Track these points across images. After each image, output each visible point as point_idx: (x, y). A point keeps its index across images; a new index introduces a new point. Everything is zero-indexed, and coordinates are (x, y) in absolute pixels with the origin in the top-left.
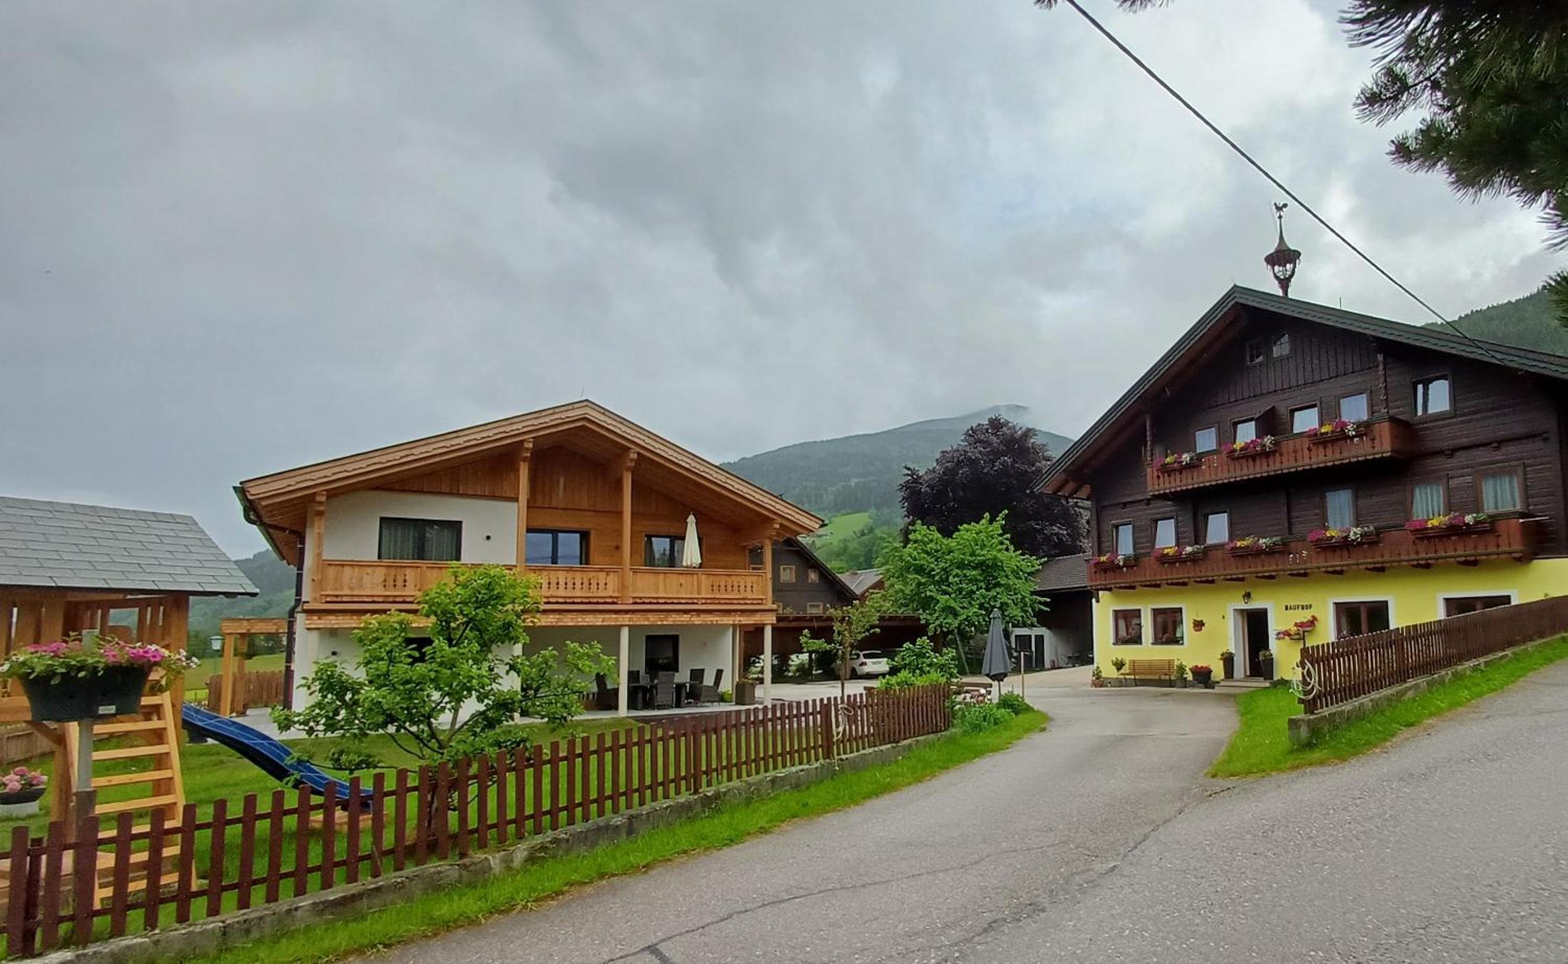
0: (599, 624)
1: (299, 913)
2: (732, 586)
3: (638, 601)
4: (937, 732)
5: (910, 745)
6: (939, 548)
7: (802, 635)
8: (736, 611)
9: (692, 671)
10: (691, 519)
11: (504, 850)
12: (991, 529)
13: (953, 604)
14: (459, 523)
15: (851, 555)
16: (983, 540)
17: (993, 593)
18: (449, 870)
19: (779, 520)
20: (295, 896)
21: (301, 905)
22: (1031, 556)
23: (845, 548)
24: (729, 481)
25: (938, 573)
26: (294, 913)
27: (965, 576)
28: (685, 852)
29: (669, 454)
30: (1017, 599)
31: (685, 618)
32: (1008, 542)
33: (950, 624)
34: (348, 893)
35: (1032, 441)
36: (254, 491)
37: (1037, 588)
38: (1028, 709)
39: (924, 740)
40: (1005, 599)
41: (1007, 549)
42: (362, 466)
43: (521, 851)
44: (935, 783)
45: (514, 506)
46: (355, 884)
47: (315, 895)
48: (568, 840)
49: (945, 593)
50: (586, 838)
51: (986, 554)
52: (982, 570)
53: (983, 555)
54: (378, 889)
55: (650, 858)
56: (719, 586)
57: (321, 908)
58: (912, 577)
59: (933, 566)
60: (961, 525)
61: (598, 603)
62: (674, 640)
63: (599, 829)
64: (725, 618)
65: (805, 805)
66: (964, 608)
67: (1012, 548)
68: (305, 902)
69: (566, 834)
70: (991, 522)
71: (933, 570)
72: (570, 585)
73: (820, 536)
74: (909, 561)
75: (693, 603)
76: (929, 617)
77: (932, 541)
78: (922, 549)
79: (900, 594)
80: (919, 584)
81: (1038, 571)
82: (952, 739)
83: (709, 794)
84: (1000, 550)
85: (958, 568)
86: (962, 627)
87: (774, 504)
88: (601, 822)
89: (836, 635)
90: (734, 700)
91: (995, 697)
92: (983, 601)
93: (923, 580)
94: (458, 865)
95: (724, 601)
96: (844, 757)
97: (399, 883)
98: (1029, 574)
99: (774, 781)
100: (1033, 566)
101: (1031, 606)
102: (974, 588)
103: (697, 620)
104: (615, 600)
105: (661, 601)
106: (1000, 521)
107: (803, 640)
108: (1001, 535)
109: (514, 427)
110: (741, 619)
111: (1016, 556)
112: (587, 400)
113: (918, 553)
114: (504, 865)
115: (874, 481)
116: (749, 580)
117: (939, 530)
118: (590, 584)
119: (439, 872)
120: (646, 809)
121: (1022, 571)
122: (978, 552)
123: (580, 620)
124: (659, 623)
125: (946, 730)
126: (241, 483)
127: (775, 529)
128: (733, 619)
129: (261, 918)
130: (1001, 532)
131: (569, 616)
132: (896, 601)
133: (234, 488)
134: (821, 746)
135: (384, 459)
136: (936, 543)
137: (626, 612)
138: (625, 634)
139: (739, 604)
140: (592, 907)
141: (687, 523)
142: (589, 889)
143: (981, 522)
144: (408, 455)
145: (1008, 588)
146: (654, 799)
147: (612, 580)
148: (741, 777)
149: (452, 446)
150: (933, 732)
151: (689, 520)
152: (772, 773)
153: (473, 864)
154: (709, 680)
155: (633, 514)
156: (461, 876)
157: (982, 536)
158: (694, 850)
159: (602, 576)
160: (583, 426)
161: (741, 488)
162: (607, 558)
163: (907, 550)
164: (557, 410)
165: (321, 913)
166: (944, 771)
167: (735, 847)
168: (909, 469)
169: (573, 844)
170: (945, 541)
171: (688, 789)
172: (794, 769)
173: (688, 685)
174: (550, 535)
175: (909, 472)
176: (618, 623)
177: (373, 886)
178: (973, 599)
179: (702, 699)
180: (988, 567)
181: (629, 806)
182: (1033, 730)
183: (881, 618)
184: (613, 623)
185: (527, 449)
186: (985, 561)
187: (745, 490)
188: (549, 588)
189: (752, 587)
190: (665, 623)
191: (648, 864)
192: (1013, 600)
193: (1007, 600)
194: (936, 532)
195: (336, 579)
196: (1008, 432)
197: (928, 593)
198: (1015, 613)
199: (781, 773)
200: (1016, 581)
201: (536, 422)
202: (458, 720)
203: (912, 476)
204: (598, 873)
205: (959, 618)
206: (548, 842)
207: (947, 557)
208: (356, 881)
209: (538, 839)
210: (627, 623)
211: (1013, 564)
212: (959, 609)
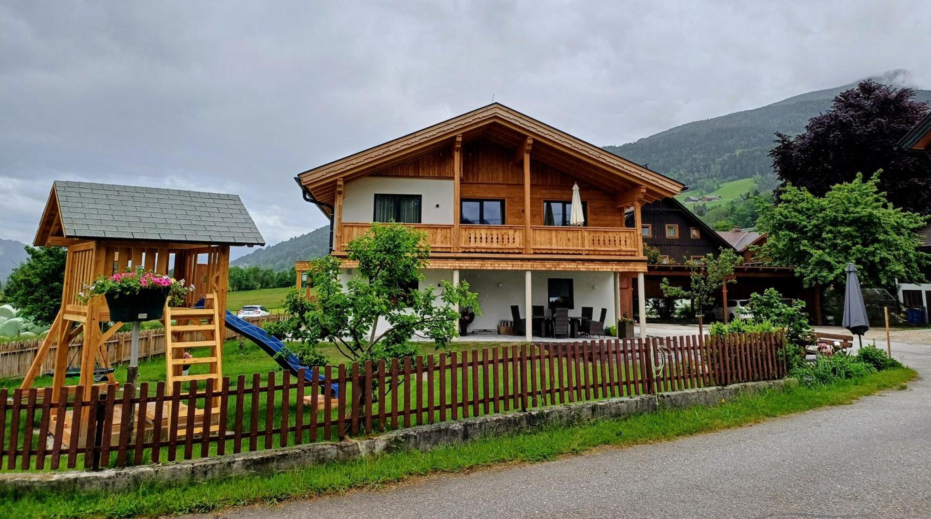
0: (510, 268)
1: (235, 466)
2: (610, 241)
3: (537, 251)
4: (769, 379)
5: (737, 390)
6: (810, 206)
7: (662, 282)
8: (613, 261)
9: (583, 308)
10: (576, 188)
11: (369, 439)
12: (864, 187)
13: (828, 259)
14: (421, 196)
15: (738, 215)
16: (856, 198)
17: (871, 248)
18: (330, 448)
19: (645, 185)
20: (234, 453)
21: (236, 459)
22: (914, 212)
23: (733, 209)
24: (602, 156)
25: (810, 230)
26: (232, 465)
27: (839, 232)
28: (504, 461)
29: (556, 138)
30: (899, 254)
31: (572, 266)
32: (885, 199)
33: (825, 277)
34: (265, 456)
35: (910, 100)
36: (306, 180)
37: (923, 244)
38: (894, 365)
39: (753, 387)
40: (884, 254)
41: (885, 206)
42: (362, 160)
43: (381, 441)
44: (756, 429)
45: (451, 182)
46: (270, 450)
47: (246, 454)
48: (415, 437)
49: (818, 247)
50: (430, 437)
51: (863, 211)
52: (858, 226)
53: (857, 212)
54: (284, 456)
55: (473, 462)
56: (599, 240)
57: (249, 464)
58: (783, 233)
59: (805, 223)
60: (833, 185)
61: (509, 253)
62: (570, 283)
63: (439, 431)
64: (604, 267)
65: (619, 434)
66: (839, 262)
67: (890, 205)
68: (239, 458)
69: (415, 431)
70: (865, 180)
71: (806, 227)
72: (489, 240)
73: (709, 200)
74: (780, 220)
75: (579, 254)
76: (803, 271)
77: (803, 200)
78: (793, 208)
79: (774, 250)
80: (792, 240)
81: (924, 227)
82: (787, 389)
83: (533, 413)
84: (876, 208)
85: (831, 225)
86: (839, 281)
87: (640, 173)
88: (443, 425)
89: (693, 284)
90: (617, 335)
91: (854, 351)
92: (860, 256)
93: (795, 236)
94: (337, 446)
95: (603, 253)
96: (665, 394)
97: (297, 453)
98: (913, 230)
99: (594, 409)
100: (916, 222)
101: (916, 261)
102: (850, 243)
103: (582, 267)
104: (521, 251)
105: (554, 252)
106: (875, 178)
107: (663, 286)
108: (876, 193)
109: (450, 127)
110: (618, 267)
111: (896, 213)
112: (496, 103)
113: (789, 212)
114: (368, 450)
115: (757, 150)
116: (623, 235)
117: (811, 191)
118: (503, 239)
119: (324, 449)
120: (480, 419)
121: (904, 228)
122: (851, 209)
123: (496, 265)
124: (553, 269)
125: (779, 378)
126: (298, 175)
127: (643, 193)
128: (611, 267)
129: (213, 465)
130: (876, 189)
131: (489, 262)
132: (771, 255)
133: (295, 178)
134: (641, 382)
135: (373, 155)
136: (808, 202)
137: (529, 260)
138: (529, 276)
139: (616, 255)
140: (416, 496)
141: (573, 190)
142: (422, 480)
143: (854, 182)
144: (386, 152)
145: (888, 245)
146: (486, 412)
147: (518, 235)
148: (564, 402)
149: (412, 143)
150: (764, 379)
151: (574, 188)
152: (593, 402)
153: (347, 446)
154: (596, 317)
155: (532, 185)
156: (338, 454)
157: (856, 194)
158: (512, 460)
159: (511, 232)
160: (495, 123)
161: (612, 161)
162: (517, 219)
163: (777, 209)
164: (476, 112)
165: (248, 468)
166: (771, 418)
167: (546, 463)
168: (779, 135)
169: (420, 440)
170: (816, 200)
171: (516, 407)
172: (615, 400)
173: (581, 320)
174: (478, 203)
175: (780, 139)
176: (523, 269)
177: (281, 453)
178: (849, 254)
179: (591, 332)
180: (864, 224)
181: (465, 416)
182: (891, 387)
183: (736, 270)
184: (520, 269)
185: (459, 142)
186: (860, 217)
187: (615, 162)
188: (476, 241)
189: (626, 241)
190: (557, 269)
191: (471, 466)
192: (894, 256)
193: (887, 256)
194: (807, 192)
195: (349, 235)
196: (881, 94)
197: (802, 248)
198: (897, 268)
199: (601, 402)
200: (897, 237)
201: (463, 122)
202: (375, 336)
203: (783, 142)
204: (432, 468)
205: (835, 272)
206: (400, 436)
207: (820, 215)
208: (271, 448)
209: (393, 435)
210: (530, 269)
211: (892, 221)
212: (834, 263)
